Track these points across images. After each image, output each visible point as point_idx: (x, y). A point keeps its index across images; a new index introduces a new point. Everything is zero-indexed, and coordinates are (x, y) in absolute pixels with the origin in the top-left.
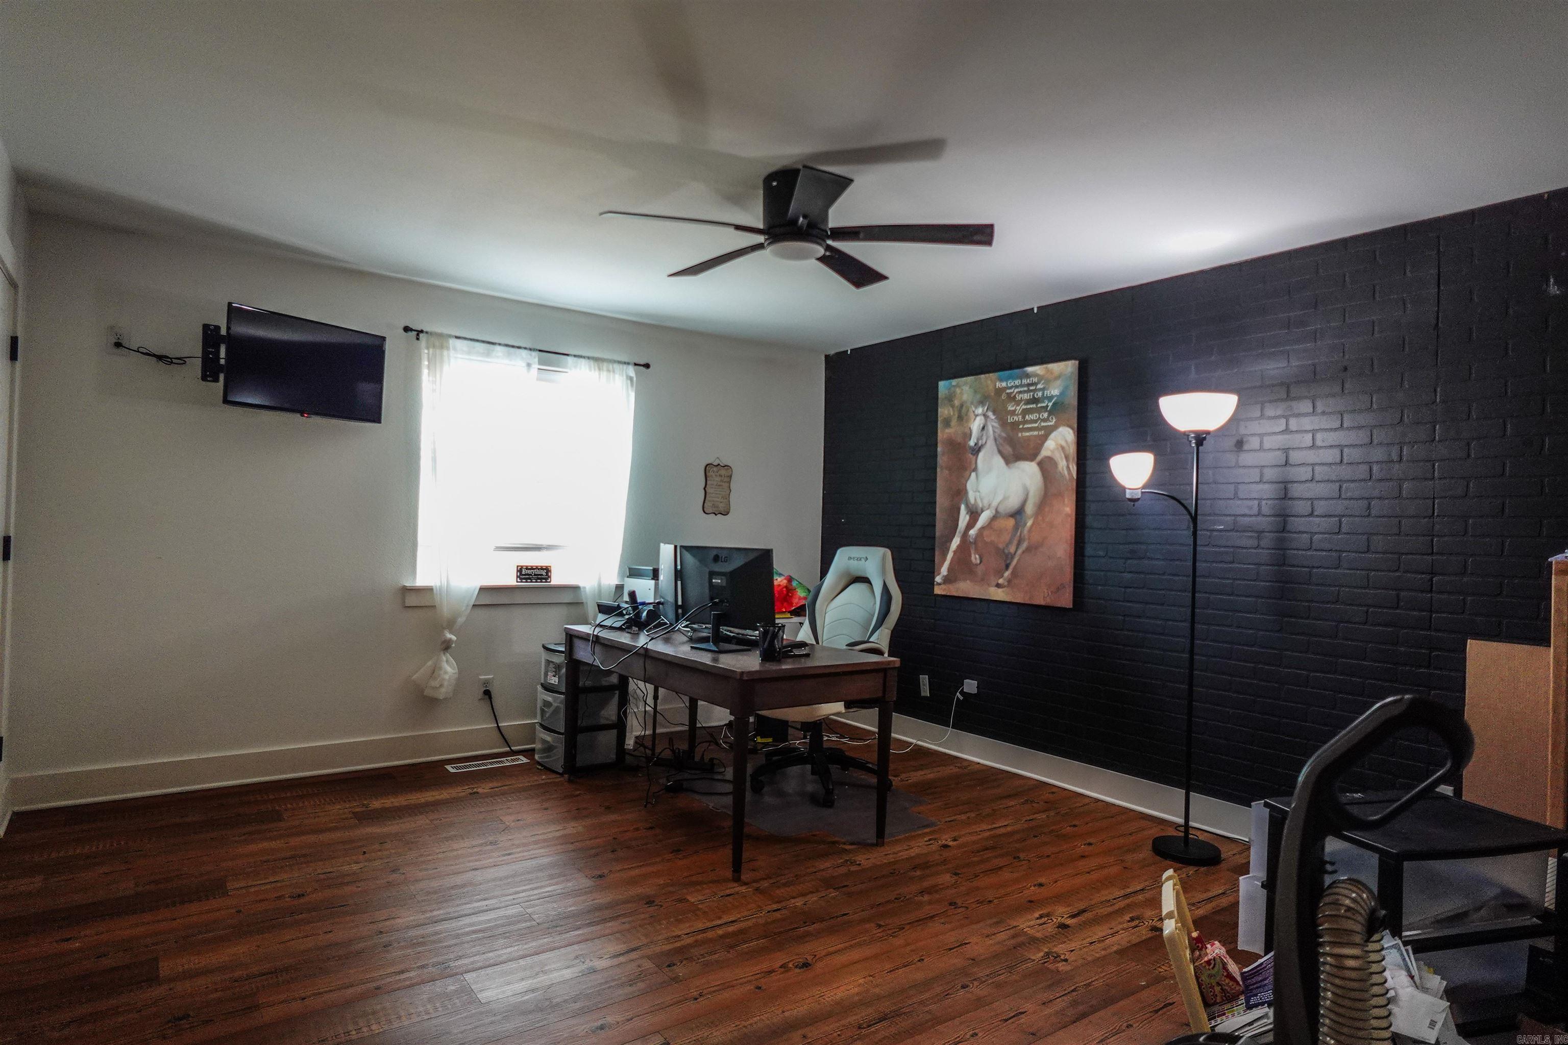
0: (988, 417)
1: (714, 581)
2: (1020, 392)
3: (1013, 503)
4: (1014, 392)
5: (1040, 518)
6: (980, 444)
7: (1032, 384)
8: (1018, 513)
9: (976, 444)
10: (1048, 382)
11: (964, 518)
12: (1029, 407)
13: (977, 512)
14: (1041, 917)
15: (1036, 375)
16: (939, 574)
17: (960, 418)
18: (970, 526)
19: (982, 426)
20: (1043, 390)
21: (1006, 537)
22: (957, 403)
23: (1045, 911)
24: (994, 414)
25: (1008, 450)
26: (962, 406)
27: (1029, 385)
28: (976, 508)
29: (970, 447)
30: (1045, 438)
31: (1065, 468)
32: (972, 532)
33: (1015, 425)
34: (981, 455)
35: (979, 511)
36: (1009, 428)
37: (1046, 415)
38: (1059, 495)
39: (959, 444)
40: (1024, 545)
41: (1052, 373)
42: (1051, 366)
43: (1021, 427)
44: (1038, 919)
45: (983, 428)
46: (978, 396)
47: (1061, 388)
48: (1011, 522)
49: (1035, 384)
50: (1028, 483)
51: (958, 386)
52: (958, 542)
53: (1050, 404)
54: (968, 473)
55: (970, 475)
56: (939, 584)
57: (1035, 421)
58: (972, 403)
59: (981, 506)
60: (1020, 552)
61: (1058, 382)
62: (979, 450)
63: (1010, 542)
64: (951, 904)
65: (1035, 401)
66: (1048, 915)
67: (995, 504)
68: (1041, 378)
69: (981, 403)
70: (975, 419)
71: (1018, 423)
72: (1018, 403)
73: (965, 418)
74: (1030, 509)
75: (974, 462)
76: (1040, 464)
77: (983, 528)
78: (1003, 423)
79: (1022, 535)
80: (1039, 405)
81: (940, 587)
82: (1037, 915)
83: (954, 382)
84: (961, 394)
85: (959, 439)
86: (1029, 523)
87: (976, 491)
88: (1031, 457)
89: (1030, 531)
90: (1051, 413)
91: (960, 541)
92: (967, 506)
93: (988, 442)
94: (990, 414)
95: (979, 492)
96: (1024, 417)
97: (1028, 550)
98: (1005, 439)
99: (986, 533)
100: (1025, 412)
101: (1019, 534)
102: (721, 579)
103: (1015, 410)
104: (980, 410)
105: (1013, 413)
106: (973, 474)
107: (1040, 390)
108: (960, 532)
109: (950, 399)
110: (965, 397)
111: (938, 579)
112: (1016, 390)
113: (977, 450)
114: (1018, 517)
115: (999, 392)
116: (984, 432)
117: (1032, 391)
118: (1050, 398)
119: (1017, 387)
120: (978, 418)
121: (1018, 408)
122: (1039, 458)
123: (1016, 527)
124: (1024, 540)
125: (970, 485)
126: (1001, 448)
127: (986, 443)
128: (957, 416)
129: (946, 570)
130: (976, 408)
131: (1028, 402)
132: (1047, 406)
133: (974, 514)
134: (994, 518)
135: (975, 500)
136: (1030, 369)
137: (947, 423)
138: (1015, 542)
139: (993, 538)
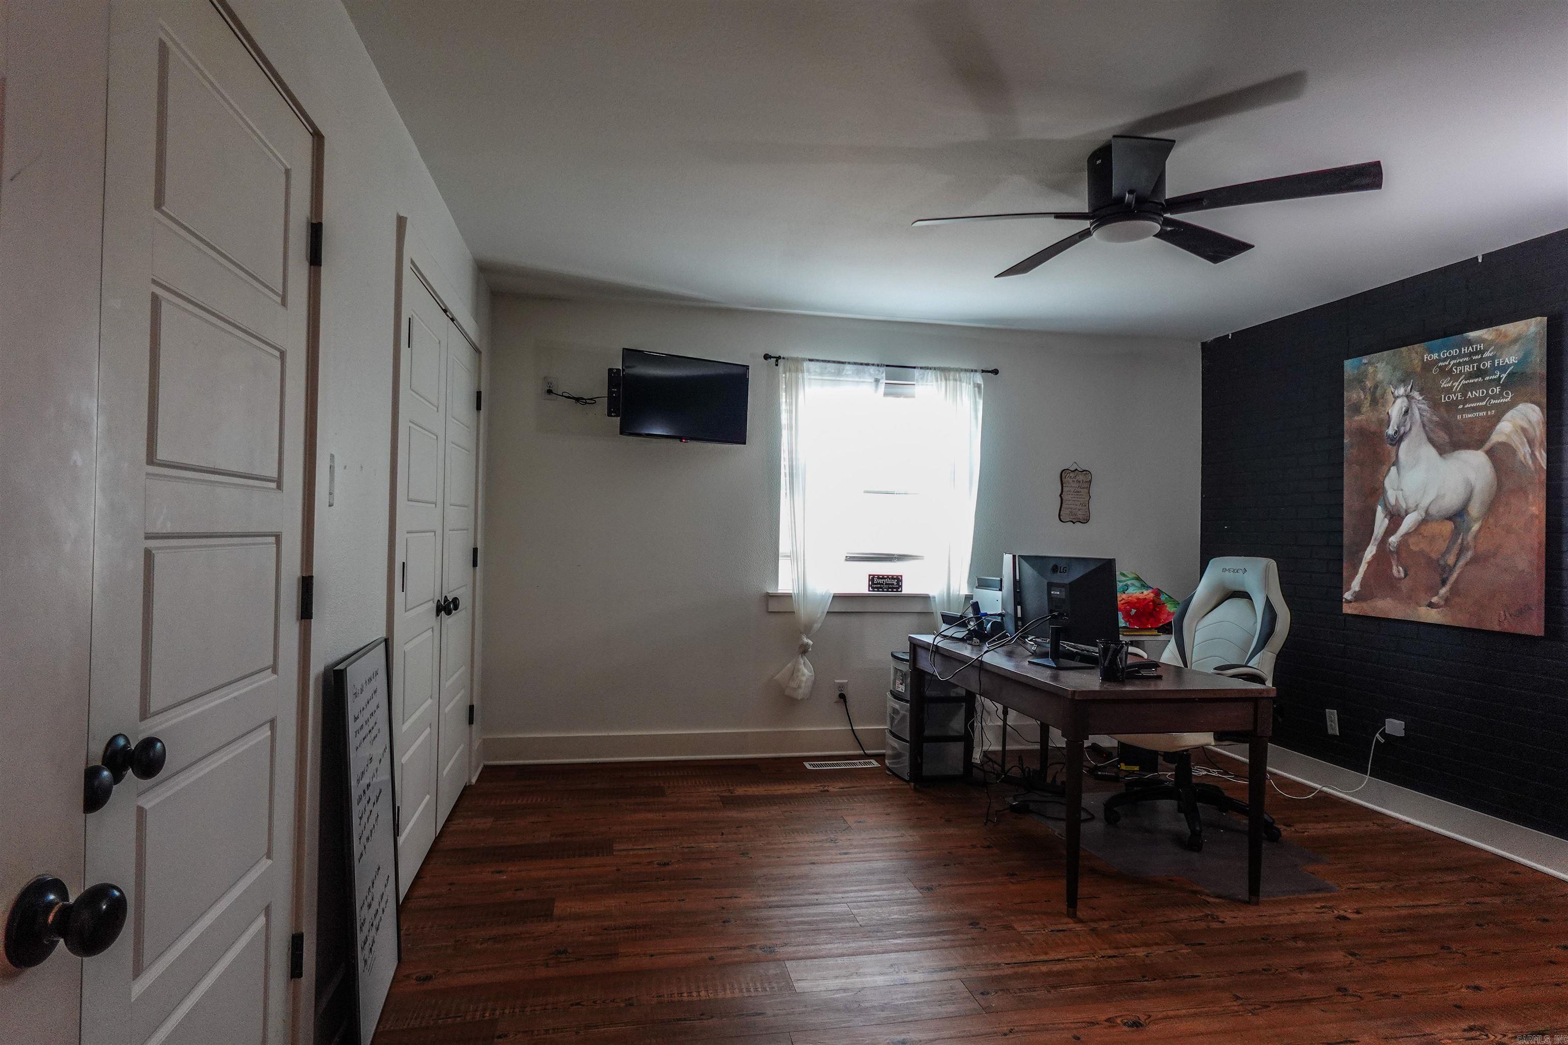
0: (1413, 398)
1: (1052, 592)
2: (1459, 364)
3: (1451, 500)
4: (1449, 364)
5: (1491, 520)
6: (1402, 432)
7: (1476, 353)
8: (1458, 516)
9: (1396, 432)
10: (1500, 348)
11: (1381, 522)
12: (1471, 381)
13: (1399, 515)
14: (1471, 1029)
15: (1481, 340)
16: (1349, 589)
17: (1374, 402)
18: (1390, 531)
19: (1404, 409)
20: (1492, 358)
21: (1442, 545)
22: (1369, 384)
23: (1478, 1023)
24: (1421, 394)
25: (1442, 437)
26: (1376, 387)
27: (1471, 354)
28: (1398, 510)
29: (1389, 436)
30: (1498, 418)
31: (1528, 457)
32: (1393, 539)
33: (1452, 406)
34: (1403, 445)
35: (1403, 513)
36: (1442, 410)
37: (1497, 390)
38: (1521, 491)
39: (1374, 433)
40: (1469, 554)
41: (1506, 336)
42: (1503, 328)
43: (1461, 407)
44: (1465, 1030)
45: (1406, 412)
46: (1398, 374)
47: (1521, 354)
48: (1449, 526)
49: (1482, 352)
50: (1472, 476)
51: (1370, 363)
52: (1374, 552)
53: (1504, 376)
54: (1385, 468)
55: (1389, 470)
56: (1349, 602)
57: (1481, 399)
58: (1390, 383)
59: (1404, 506)
60: (1461, 563)
61: (1516, 347)
62: (1401, 439)
63: (1448, 551)
64: (1339, 989)
65: (1480, 373)
66: (1482, 1029)
67: (1425, 503)
68: (1488, 344)
69: (1403, 381)
70: (1394, 402)
71: (1457, 403)
72: (1456, 378)
73: (1381, 401)
74: (1475, 510)
75: (1393, 454)
76: (1490, 453)
77: (1408, 534)
78: (1435, 405)
79: (1465, 543)
80: (1487, 378)
81: (1351, 605)
82: (1464, 1026)
83: (1365, 360)
84: (1375, 372)
85: (1373, 428)
86: (1475, 527)
87: (1398, 489)
88: (1477, 445)
89: (1476, 537)
90: (1504, 387)
91: (1377, 551)
92: (1385, 507)
93: (1413, 429)
94: (1416, 394)
95: (1402, 490)
96: (1464, 395)
97: (1473, 561)
98: (1438, 424)
99: (1411, 540)
100: (1465, 389)
101: (1459, 541)
102: (1060, 591)
103: (1452, 387)
104: (1401, 391)
105: (1449, 390)
106: (1393, 469)
107: (1488, 358)
108: (1375, 539)
109: (1360, 380)
110: (1380, 376)
111: (1347, 596)
112: (1452, 363)
113: (1398, 439)
114: (1459, 519)
115: (1427, 366)
116: (1408, 417)
117: (1475, 361)
118: (1503, 369)
119: (1454, 358)
120: (1399, 401)
121: (1457, 384)
122: (1488, 446)
123: (1456, 532)
124: (1467, 551)
125: (1391, 481)
126: (1432, 435)
127: (1410, 429)
128: (1369, 398)
129: (1359, 585)
130: (1396, 388)
131: (1470, 376)
132: (1500, 378)
133: (1396, 518)
134: (1424, 522)
135: (1397, 499)
136: (1472, 335)
137: (1357, 409)
138: (1455, 550)
139: (1422, 546)
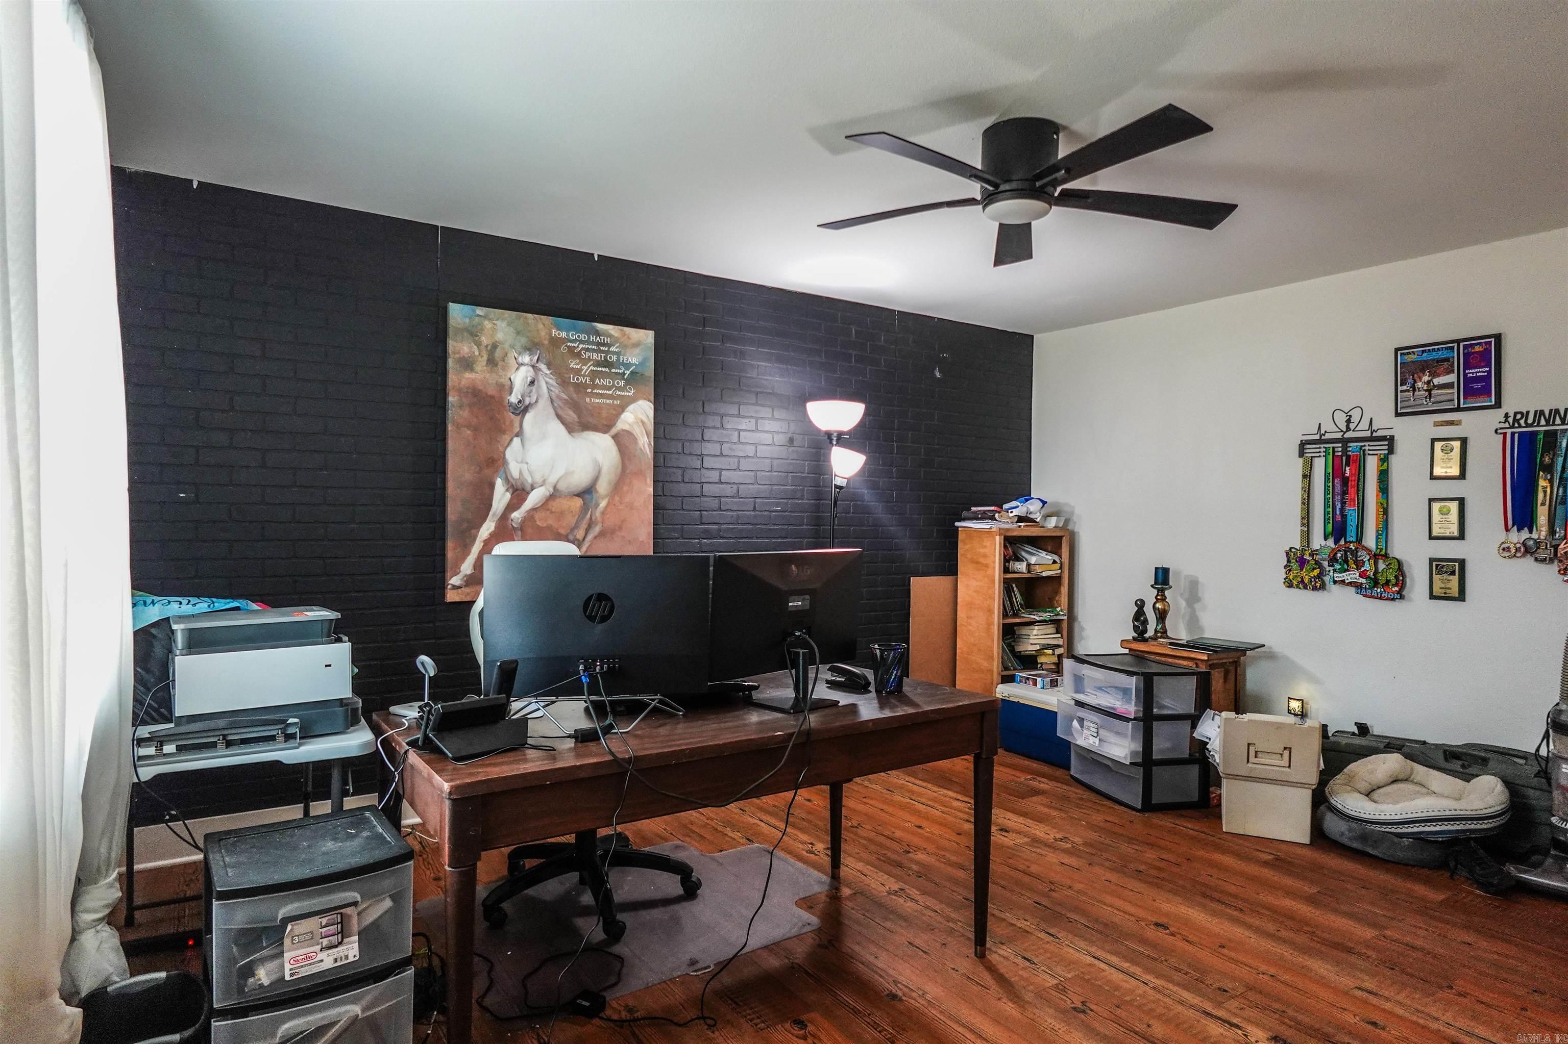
0: (540, 370)
1: (790, 604)
2: (588, 350)
3: (581, 479)
4: (578, 347)
5: (617, 498)
6: (527, 402)
7: (604, 345)
8: (586, 493)
9: (520, 402)
10: (624, 346)
11: (501, 497)
12: (599, 369)
13: (523, 490)
15: (610, 336)
16: (456, 574)
17: (492, 362)
18: (512, 506)
19: (529, 379)
20: (618, 354)
21: (571, 520)
22: (485, 340)
24: (549, 369)
25: (571, 416)
26: (495, 346)
27: (598, 344)
28: (522, 484)
29: (510, 405)
30: (622, 408)
31: (646, 446)
32: (517, 515)
33: (580, 388)
34: (528, 417)
35: (528, 488)
36: (571, 389)
37: (622, 383)
38: (639, 473)
39: (492, 397)
40: (597, 530)
41: (629, 338)
42: (627, 330)
43: (589, 390)
45: (532, 383)
46: (523, 340)
47: (641, 358)
48: (578, 502)
49: (609, 346)
50: (600, 458)
51: (485, 317)
52: (492, 528)
53: (628, 372)
54: (506, 437)
55: (511, 440)
56: (455, 587)
57: (609, 388)
58: (512, 347)
59: (530, 480)
60: (590, 537)
61: (637, 351)
62: (526, 410)
63: (576, 526)
65: (606, 364)
67: (552, 479)
68: (617, 340)
69: (529, 349)
70: (517, 369)
71: (586, 386)
72: (585, 362)
73: (501, 363)
74: (603, 487)
75: (517, 424)
76: (615, 437)
77: (534, 509)
78: (564, 383)
79: (593, 518)
80: (613, 370)
81: (460, 591)
83: (480, 311)
84: (494, 330)
85: (491, 391)
86: (603, 504)
87: (522, 462)
88: (605, 428)
89: (603, 513)
90: (628, 382)
91: (496, 528)
92: (507, 480)
93: (540, 401)
94: (543, 367)
95: (527, 463)
96: (593, 380)
97: (602, 534)
98: (566, 402)
99: (537, 516)
100: (594, 375)
101: (588, 516)
102: (803, 600)
103: (581, 370)
104: (526, 359)
105: (578, 372)
106: (516, 440)
107: (614, 353)
108: (494, 515)
109: (473, 333)
110: (500, 336)
111: (455, 581)
112: (581, 346)
113: (522, 410)
114: (587, 496)
115: (555, 342)
116: (534, 389)
117: (603, 352)
118: (627, 366)
119: (582, 342)
120: (523, 369)
121: (585, 368)
122: (614, 431)
123: (585, 508)
124: (596, 525)
125: (513, 453)
126: (560, 412)
127: (536, 402)
128: (485, 357)
129: (471, 567)
130: (520, 354)
131: (598, 364)
132: (624, 374)
133: (519, 493)
134: (552, 497)
135: (521, 473)
136: (600, 326)
137: (467, 364)
138: (584, 525)
139: (550, 522)
